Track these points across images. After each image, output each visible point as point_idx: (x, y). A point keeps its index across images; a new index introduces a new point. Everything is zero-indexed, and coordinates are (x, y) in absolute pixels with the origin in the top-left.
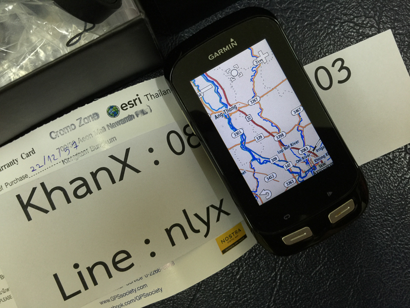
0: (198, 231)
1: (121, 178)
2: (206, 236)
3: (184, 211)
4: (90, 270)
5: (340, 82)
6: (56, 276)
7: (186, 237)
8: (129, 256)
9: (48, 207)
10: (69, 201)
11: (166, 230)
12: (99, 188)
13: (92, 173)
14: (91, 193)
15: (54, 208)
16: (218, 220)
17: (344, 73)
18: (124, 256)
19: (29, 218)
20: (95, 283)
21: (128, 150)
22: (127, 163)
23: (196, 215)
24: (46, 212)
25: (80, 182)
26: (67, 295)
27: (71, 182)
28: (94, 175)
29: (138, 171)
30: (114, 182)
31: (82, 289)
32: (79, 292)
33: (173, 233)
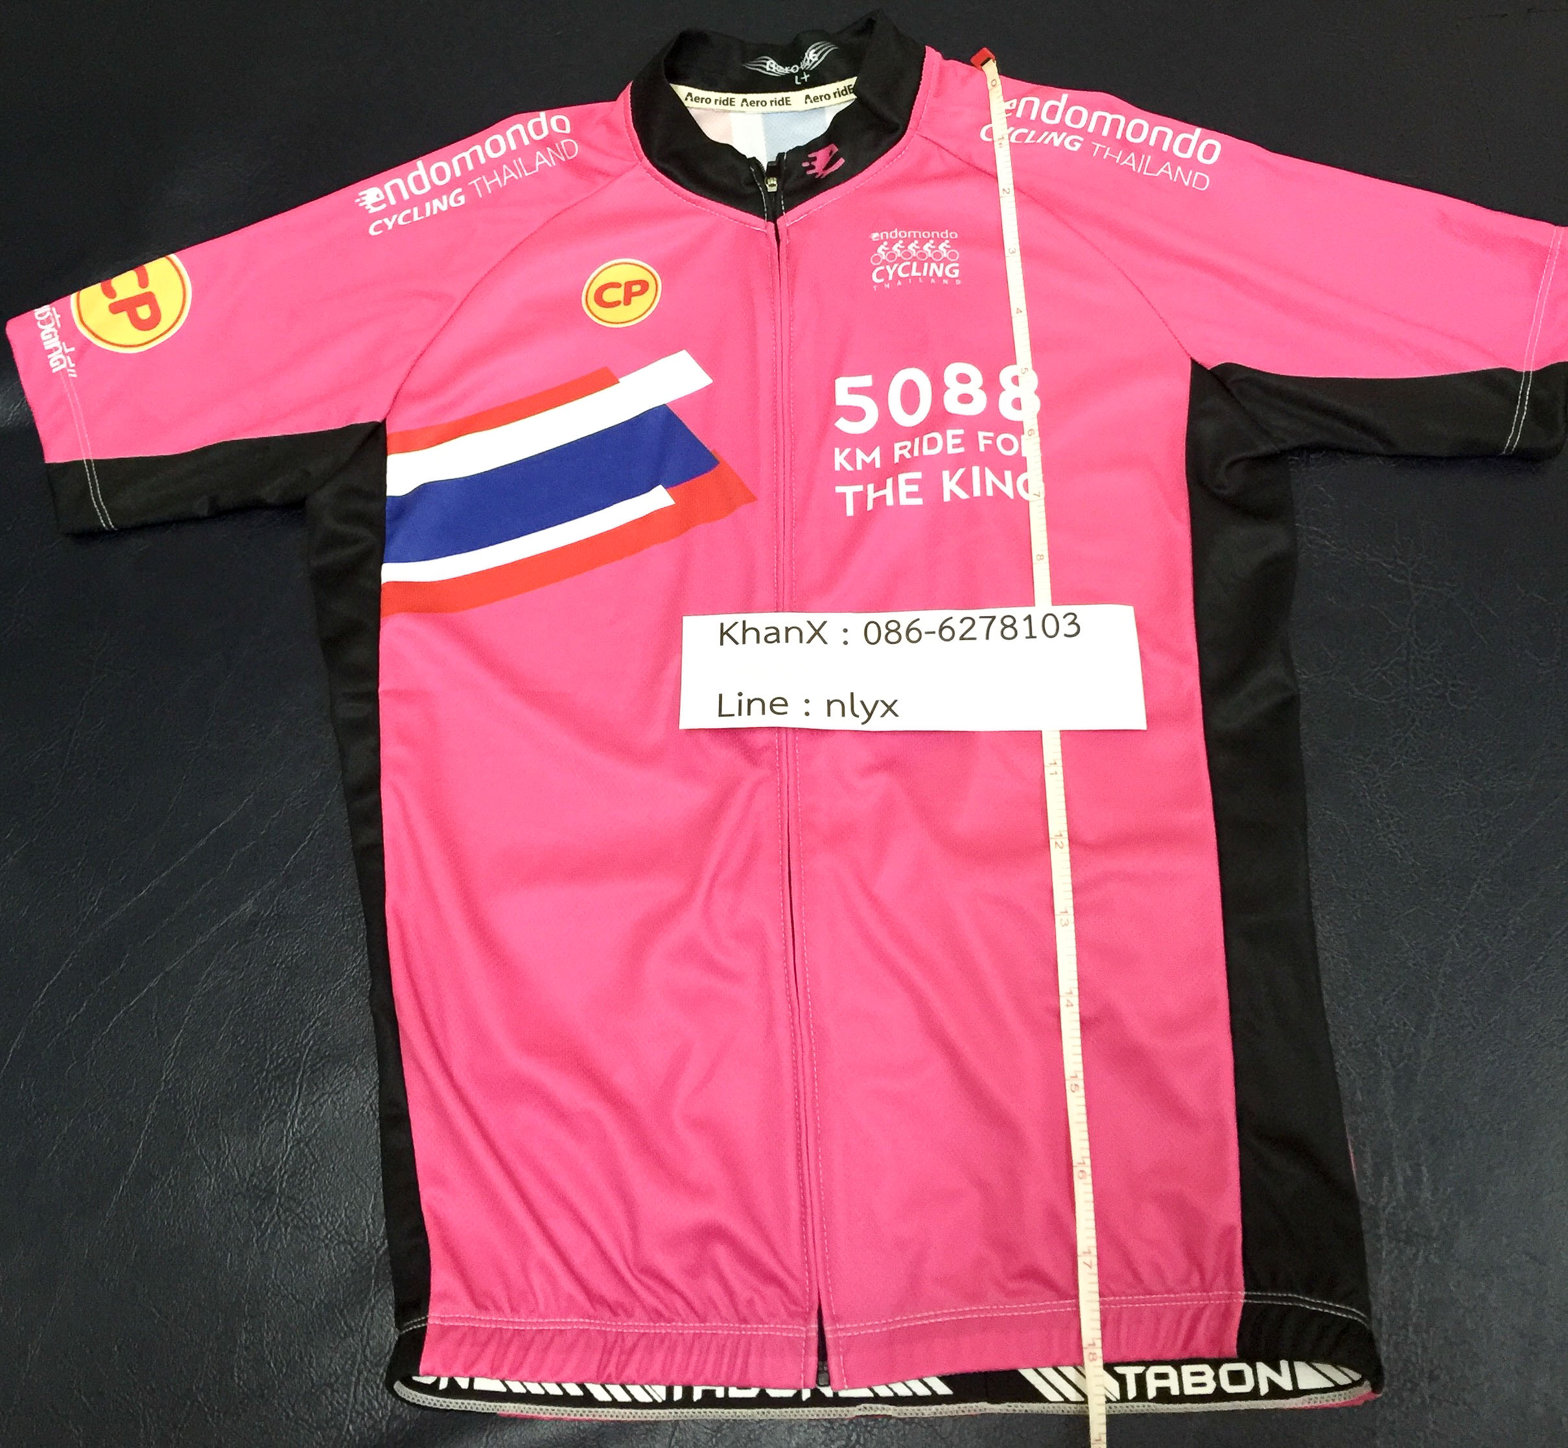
0: (857, 716)
1: (809, 642)
2: (863, 723)
3: (852, 694)
4: (750, 702)
5: (1066, 635)
6: (721, 696)
7: (843, 715)
9: (740, 640)
10: (758, 641)
11: (828, 701)
12: (787, 641)
13: (786, 628)
14: (779, 642)
15: (744, 642)
16: (882, 716)
17: (1074, 629)
18: (784, 703)
19: (722, 644)
20: (749, 713)
22: (820, 632)
23: (862, 703)
24: (737, 643)
25: (774, 631)
27: (767, 628)
29: (825, 643)
30: (801, 642)
31: (737, 713)
32: (733, 715)
33: (832, 706)
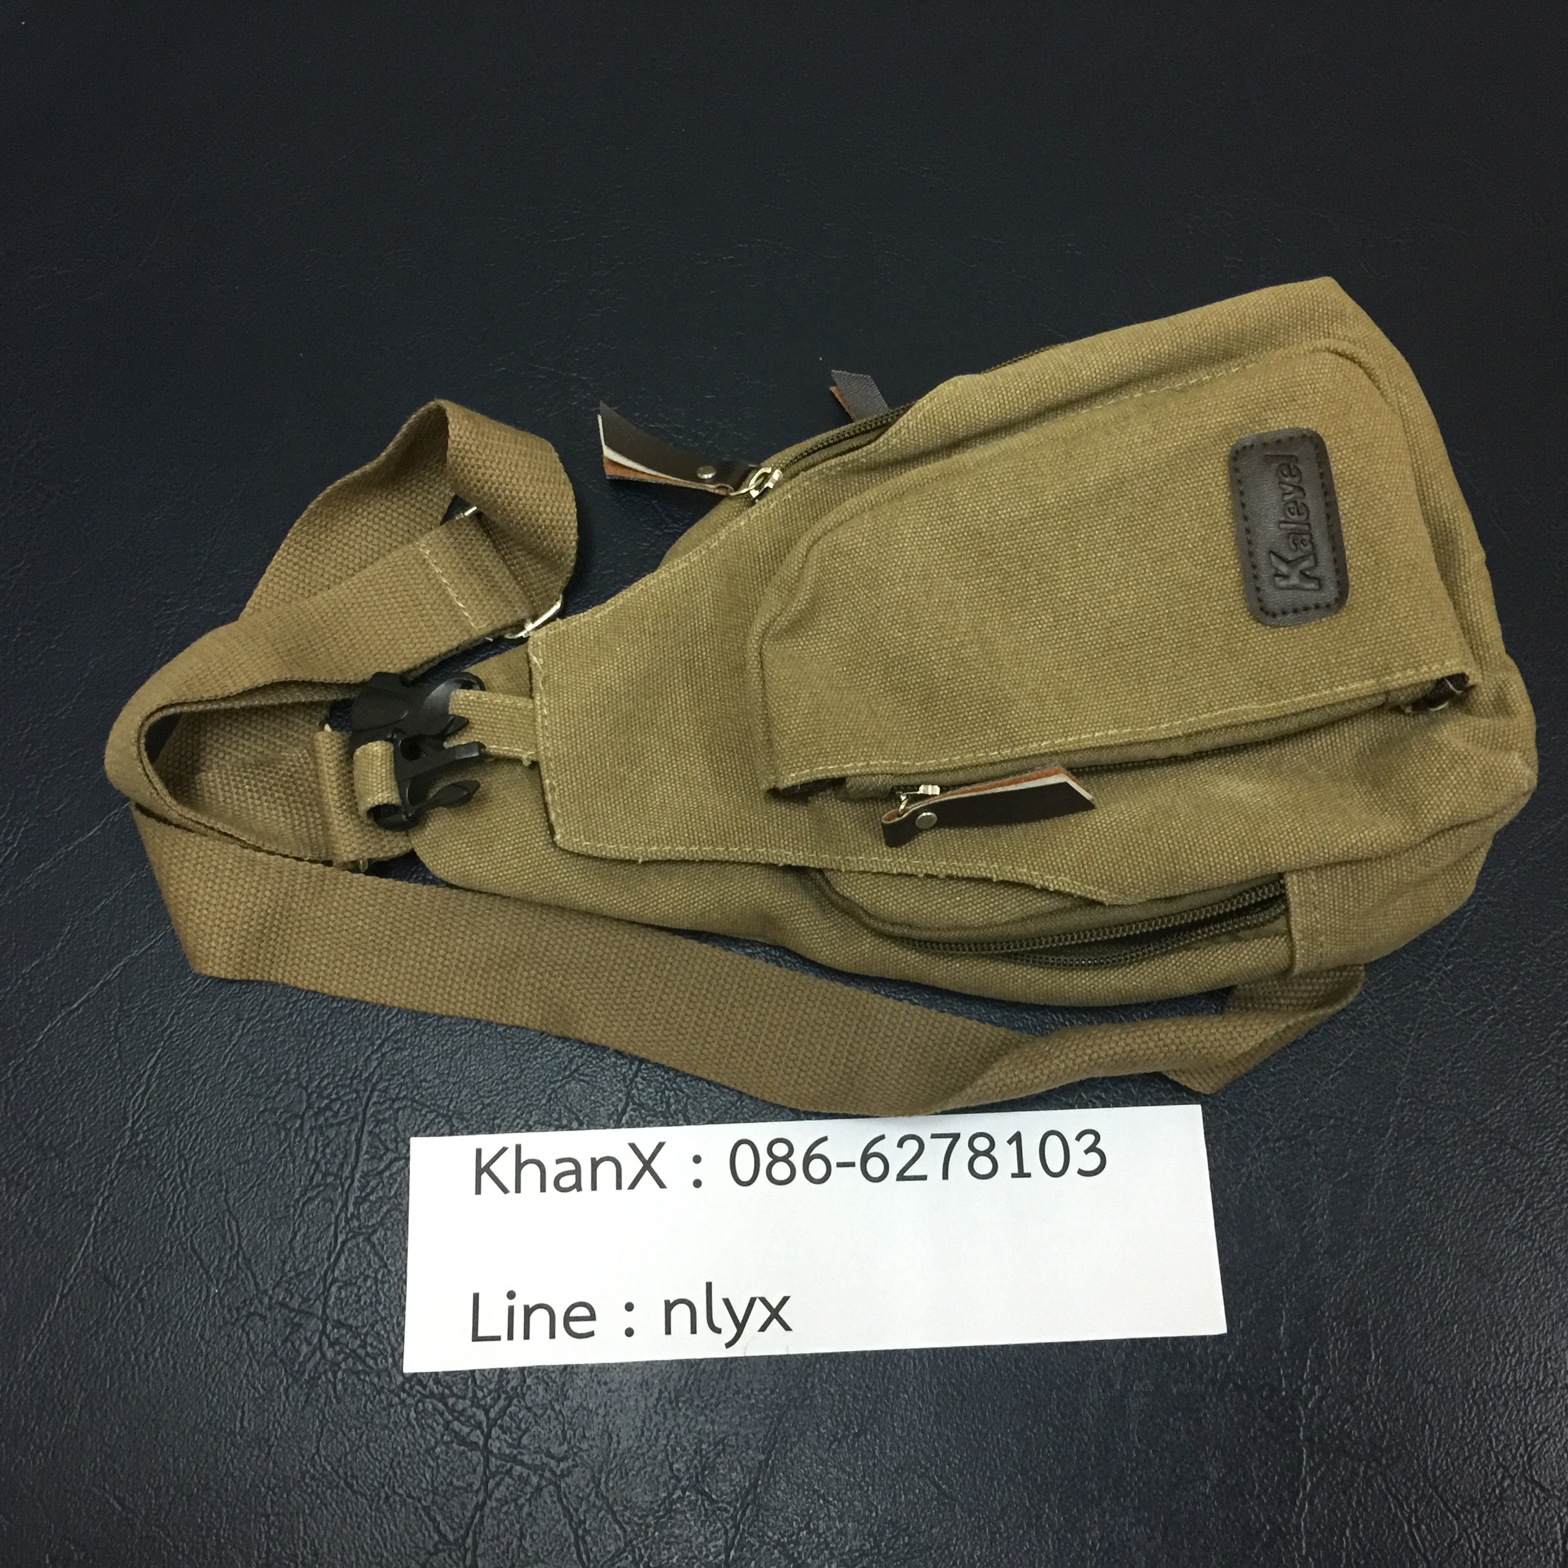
8: (592, 1317)
21: (660, 1146)
26: (480, 1334)
28: (595, 1164)
